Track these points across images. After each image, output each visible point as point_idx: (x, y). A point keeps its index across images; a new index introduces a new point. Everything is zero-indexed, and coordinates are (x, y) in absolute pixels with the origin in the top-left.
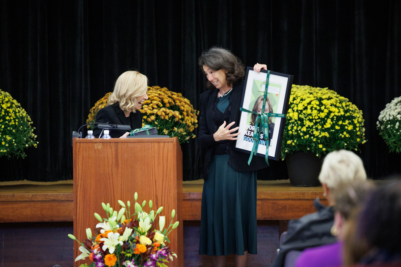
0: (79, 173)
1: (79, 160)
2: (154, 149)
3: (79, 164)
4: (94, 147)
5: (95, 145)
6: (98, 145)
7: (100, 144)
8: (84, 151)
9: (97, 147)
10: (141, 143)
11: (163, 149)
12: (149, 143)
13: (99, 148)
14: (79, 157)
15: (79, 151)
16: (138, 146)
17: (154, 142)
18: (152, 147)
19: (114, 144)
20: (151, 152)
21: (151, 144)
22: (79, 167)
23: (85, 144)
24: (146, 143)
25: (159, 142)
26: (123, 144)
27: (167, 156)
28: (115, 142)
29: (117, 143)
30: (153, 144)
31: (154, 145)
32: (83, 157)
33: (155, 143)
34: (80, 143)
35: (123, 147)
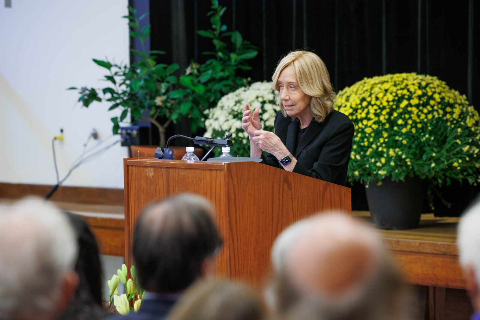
0: (131, 213)
1: (131, 194)
2: (206, 181)
3: (132, 200)
4: (146, 174)
5: (147, 170)
6: (149, 171)
7: (152, 169)
8: (136, 180)
9: (149, 174)
10: (192, 171)
11: (216, 182)
12: (201, 171)
13: (150, 176)
14: (131, 188)
15: (131, 179)
16: (190, 175)
17: (205, 170)
18: (203, 177)
19: (165, 169)
20: (203, 185)
21: (203, 172)
22: (131, 205)
23: (137, 168)
24: (197, 171)
25: (211, 170)
26: (174, 170)
27: (220, 193)
28: (167, 168)
29: (168, 167)
30: (204, 171)
31: (206, 175)
32: (135, 188)
33: (207, 171)
34: (132, 166)
35: (174, 176)
